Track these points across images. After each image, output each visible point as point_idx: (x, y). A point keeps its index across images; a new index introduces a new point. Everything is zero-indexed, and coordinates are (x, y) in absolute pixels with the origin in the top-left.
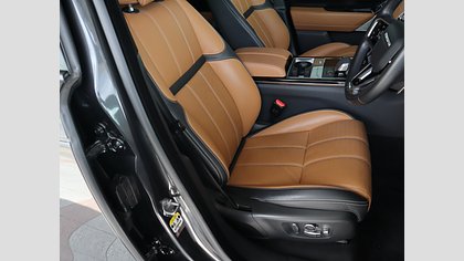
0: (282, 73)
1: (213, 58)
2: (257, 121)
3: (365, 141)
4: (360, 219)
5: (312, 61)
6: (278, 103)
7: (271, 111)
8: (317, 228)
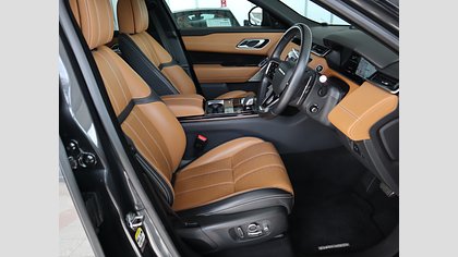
0: (201, 112)
1: (141, 101)
2: (183, 158)
3: (276, 153)
4: (289, 212)
5: (222, 102)
6: (201, 138)
7: (195, 146)
8: (258, 227)
